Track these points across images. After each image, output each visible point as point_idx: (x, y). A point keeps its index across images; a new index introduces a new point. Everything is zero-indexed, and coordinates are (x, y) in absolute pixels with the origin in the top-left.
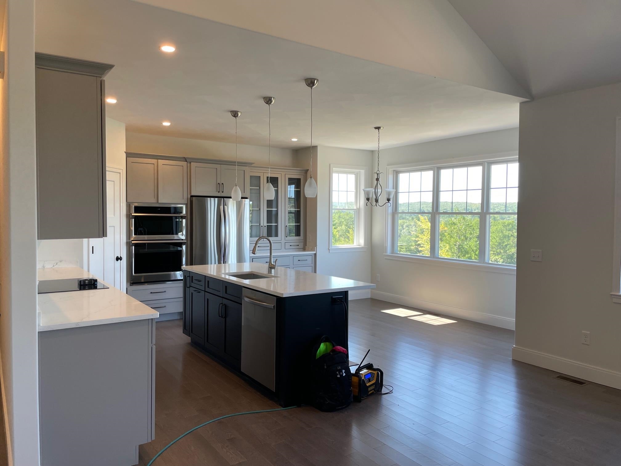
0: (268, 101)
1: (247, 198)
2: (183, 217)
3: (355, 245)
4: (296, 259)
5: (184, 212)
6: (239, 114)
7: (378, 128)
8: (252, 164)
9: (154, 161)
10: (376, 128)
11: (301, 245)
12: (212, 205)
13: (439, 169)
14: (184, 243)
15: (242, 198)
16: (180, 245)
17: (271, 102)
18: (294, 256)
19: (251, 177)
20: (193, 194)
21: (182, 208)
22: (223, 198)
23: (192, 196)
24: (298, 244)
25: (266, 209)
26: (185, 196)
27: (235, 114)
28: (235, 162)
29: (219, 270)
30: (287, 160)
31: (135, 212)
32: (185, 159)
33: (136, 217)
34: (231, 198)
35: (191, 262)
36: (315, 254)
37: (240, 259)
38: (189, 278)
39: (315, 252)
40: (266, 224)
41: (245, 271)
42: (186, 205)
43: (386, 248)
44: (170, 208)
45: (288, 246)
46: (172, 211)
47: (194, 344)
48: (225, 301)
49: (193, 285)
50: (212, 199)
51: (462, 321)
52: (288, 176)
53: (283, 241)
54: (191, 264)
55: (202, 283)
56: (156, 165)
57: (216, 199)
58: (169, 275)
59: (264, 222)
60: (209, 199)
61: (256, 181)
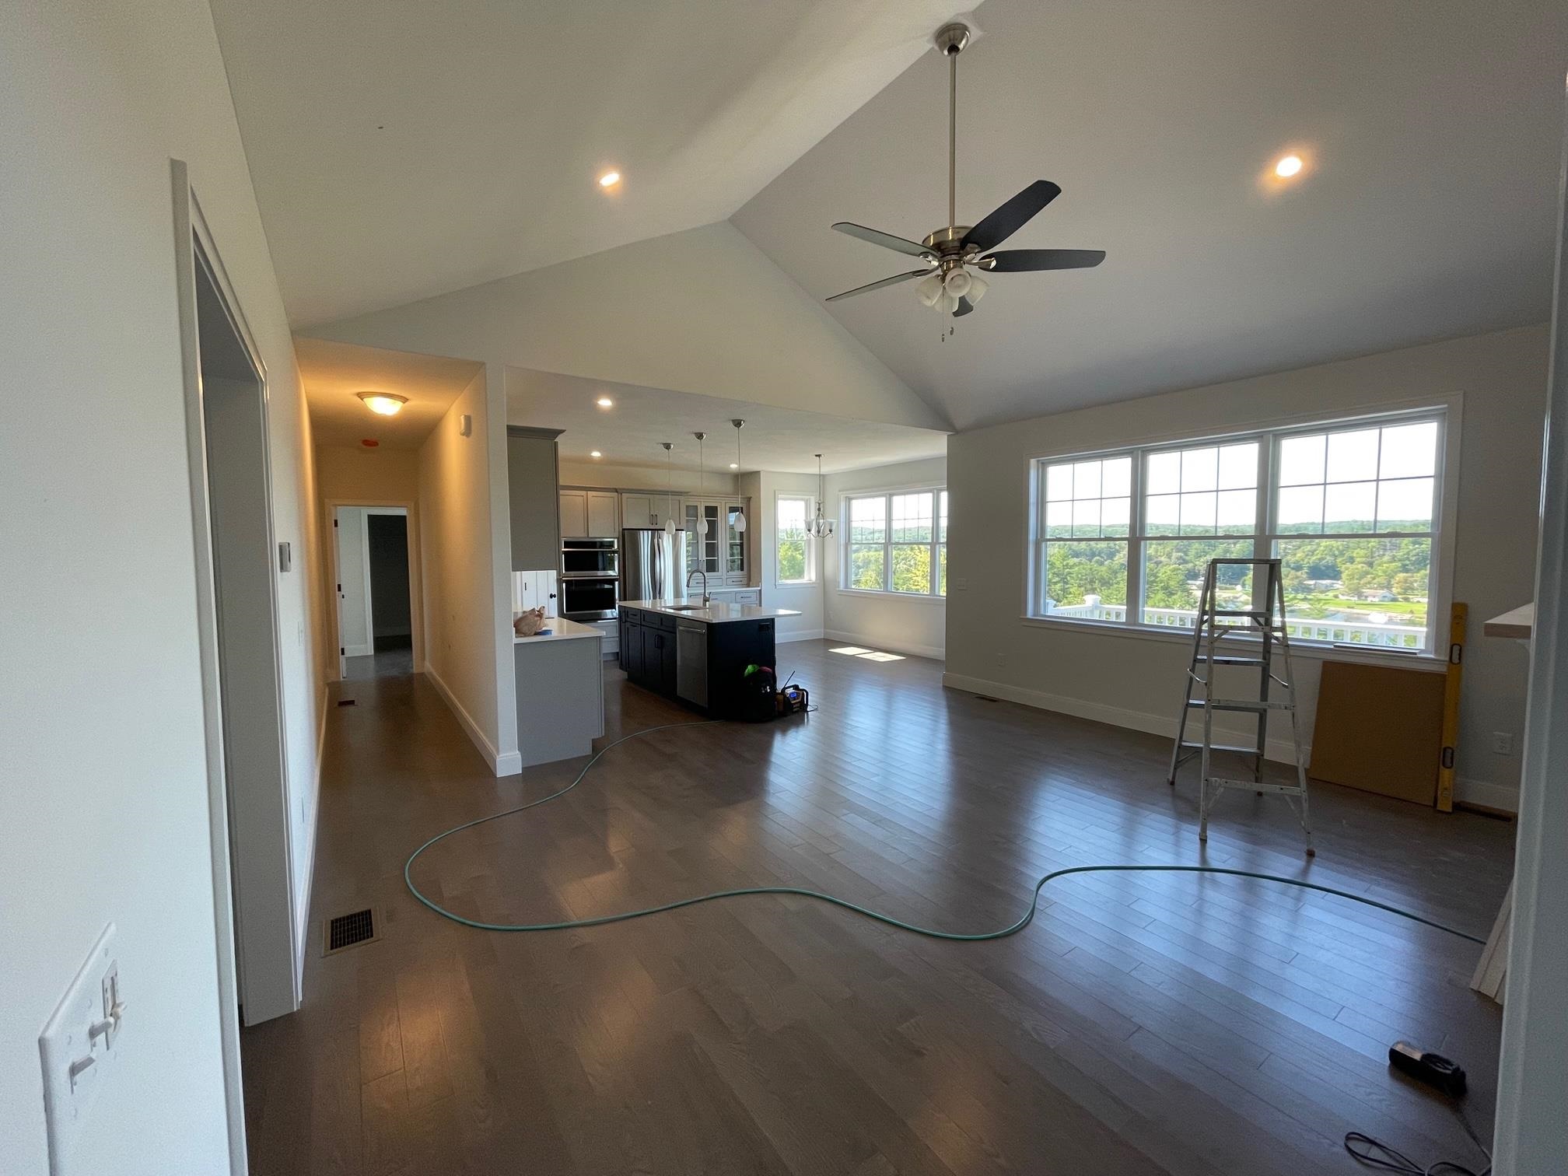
0: (700, 436)
1: (683, 530)
2: (614, 552)
3: (805, 580)
4: (739, 596)
5: (616, 547)
6: (672, 446)
7: (819, 456)
8: (688, 492)
9: (583, 493)
10: (816, 456)
11: (745, 581)
12: (645, 539)
13: (891, 495)
14: (617, 580)
15: (676, 530)
16: (611, 582)
17: (703, 437)
18: (736, 592)
19: (687, 507)
20: (624, 527)
21: (613, 542)
22: (656, 531)
23: (624, 529)
24: (741, 579)
25: (704, 542)
26: (617, 530)
27: (667, 446)
28: (668, 492)
29: (654, 604)
30: (729, 487)
31: (565, 548)
32: (616, 490)
33: (565, 553)
34: (664, 530)
35: (624, 598)
36: (760, 590)
37: (677, 594)
38: (623, 611)
39: (759, 588)
40: (705, 558)
41: (683, 604)
42: (618, 538)
43: (839, 583)
44: (596, 542)
45: (730, 581)
46: (598, 544)
47: (631, 679)
48: (660, 633)
49: (628, 620)
50: (645, 532)
51: (911, 657)
52: (728, 506)
53: (724, 577)
54: (625, 600)
55: (638, 617)
56: (585, 497)
57: (650, 532)
58: (600, 614)
59: (703, 557)
60: (641, 532)
61: (692, 511)
